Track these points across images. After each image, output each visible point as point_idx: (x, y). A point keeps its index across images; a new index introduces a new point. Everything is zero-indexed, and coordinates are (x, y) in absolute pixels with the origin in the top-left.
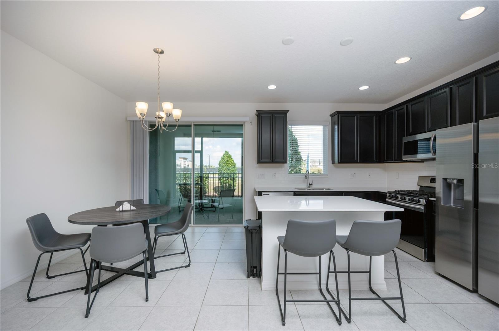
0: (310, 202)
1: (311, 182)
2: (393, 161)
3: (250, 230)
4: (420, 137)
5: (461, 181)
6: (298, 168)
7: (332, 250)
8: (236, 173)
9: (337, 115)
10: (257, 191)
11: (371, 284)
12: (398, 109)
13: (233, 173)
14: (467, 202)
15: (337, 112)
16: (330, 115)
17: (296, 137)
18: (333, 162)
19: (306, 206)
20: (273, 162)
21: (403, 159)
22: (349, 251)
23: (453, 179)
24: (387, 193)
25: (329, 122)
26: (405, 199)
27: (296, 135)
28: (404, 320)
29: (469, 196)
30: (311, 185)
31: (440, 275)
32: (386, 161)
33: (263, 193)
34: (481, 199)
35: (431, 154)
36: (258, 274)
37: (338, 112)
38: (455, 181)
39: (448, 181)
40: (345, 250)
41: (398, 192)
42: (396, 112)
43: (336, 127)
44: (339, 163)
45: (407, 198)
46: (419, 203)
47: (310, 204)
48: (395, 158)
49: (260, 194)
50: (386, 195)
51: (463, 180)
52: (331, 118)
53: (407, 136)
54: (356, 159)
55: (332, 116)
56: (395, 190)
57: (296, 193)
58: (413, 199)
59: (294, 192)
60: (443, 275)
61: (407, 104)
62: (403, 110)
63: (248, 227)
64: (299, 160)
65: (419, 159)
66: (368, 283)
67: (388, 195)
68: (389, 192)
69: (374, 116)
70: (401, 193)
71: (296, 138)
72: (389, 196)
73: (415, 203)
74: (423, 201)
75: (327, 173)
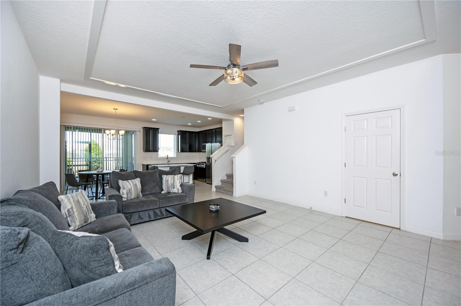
18: (178, 152)
21: (202, 151)
37: (181, 131)
43: (179, 136)
44: (181, 152)
45: (202, 164)
50: (197, 164)
52: (177, 132)
53: (204, 144)
54: (187, 150)
56: (200, 162)
61: (203, 132)
75: (176, 156)
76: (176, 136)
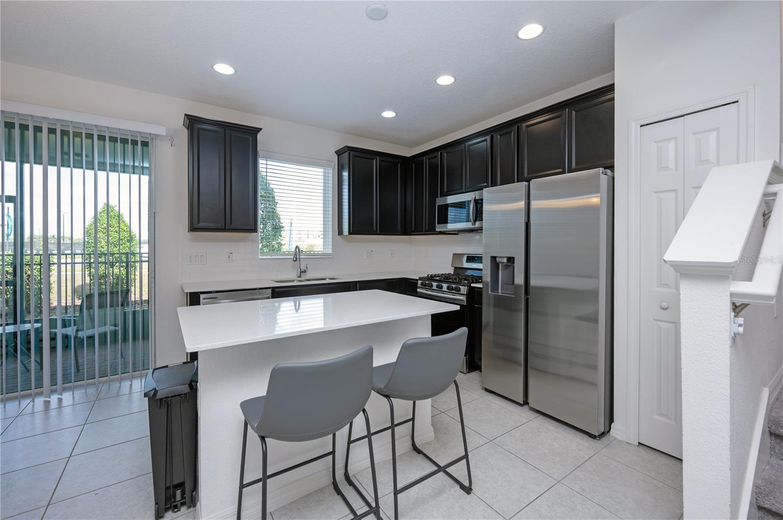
0: (301, 303)
1: (303, 268)
2: (423, 232)
3: (161, 400)
4: (451, 199)
5: (511, 260)
6: (275, 243)
7: (365, 408)
8: (135, 254)
9: (347, 153)
10: (187, 291)
11: (415, 437)
12: (430, 157)
13: (127, 254)
14: (518, 286)
15: (348, 147)
16: (336, 152)
17: (272, 186)
18: (340, 233)
19: (294, 311)
20: (224, 229)
21: (437, 230)
22: (391, 398)
23: (504, 257)
24: (417, 280)
25: (334, 163)
26: (442, 287)
27: (272, 182)
28: (468, 490)
29: (519, 280)
30: (304, 273)
31: (487, 390)
32: (413, 232)
33: (202, 296)
34: (533, 282)
35: (471, 223)
36: (188, 500)
37: (350, 149)
38: (505, 260)
39: (497, 259)
40: (385, 399)
41: (431, 278)
42: (428, 161)
43: (345, 174)
44: (350, 233)
45: (445, 286)
46: (459, 293)
47: (301, 307)
48: (425, 228)
49: (194, 299)
50: (417, 283)
51: (514, 258)
52: (337, 156)
53: (441, 197)
54: (375, 228)
55: (339, 153)
56: (428, 275)
57: (277, 290)
58: (452, 287)
59: (273, 287)
60: (490, 390)
61: (442, 151)
62: (436, 159)
63: (156, 392)
64: (277, 229)
65: (449, 230)
66: (409, 438)
67: (420, 282)
68: (421, 279)
69: (398, 163)
70: (435, 278)
71: (272, 190)
72: (422, 284)
73: (454, 292)
74: (464, 289)
75: (330, 251)
76: (332, 173)
